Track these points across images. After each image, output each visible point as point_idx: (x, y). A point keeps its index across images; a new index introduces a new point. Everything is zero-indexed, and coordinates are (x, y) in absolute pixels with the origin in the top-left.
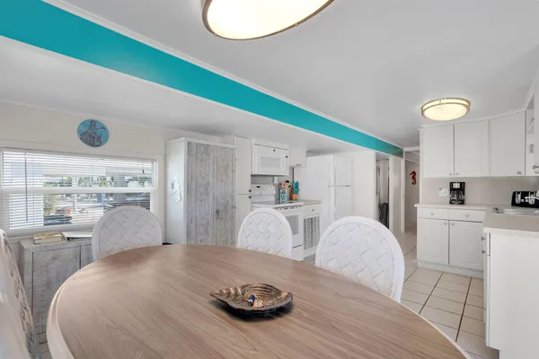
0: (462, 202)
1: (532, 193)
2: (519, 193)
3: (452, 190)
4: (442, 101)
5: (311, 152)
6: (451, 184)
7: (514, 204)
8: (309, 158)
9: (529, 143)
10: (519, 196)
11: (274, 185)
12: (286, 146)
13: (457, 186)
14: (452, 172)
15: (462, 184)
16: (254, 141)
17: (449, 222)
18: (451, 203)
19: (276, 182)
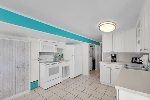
0: (115, 61)
1: (139, 58)
2: (134, 58)
3: (112, 56)
4: (105, 23)
5: (68, 44)
6: (112, 54)
7: (132, 62)
8: (67, 46)
9: (138, 40)
10: (134, 59)
11: (53, 55)
12: (57, 42)
13: (113, 55)
14: (112, 51)
15: (115, 55)
16: (40, 40)
17: (110, 69)
18: (112, 61)
19: (54, 54)
